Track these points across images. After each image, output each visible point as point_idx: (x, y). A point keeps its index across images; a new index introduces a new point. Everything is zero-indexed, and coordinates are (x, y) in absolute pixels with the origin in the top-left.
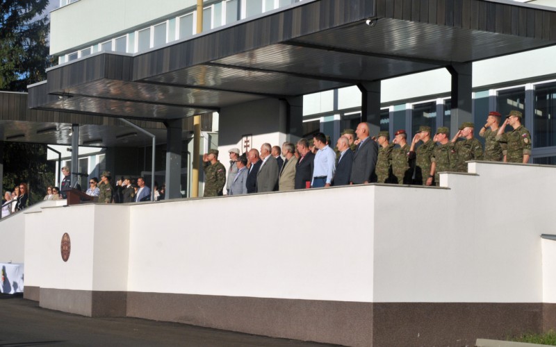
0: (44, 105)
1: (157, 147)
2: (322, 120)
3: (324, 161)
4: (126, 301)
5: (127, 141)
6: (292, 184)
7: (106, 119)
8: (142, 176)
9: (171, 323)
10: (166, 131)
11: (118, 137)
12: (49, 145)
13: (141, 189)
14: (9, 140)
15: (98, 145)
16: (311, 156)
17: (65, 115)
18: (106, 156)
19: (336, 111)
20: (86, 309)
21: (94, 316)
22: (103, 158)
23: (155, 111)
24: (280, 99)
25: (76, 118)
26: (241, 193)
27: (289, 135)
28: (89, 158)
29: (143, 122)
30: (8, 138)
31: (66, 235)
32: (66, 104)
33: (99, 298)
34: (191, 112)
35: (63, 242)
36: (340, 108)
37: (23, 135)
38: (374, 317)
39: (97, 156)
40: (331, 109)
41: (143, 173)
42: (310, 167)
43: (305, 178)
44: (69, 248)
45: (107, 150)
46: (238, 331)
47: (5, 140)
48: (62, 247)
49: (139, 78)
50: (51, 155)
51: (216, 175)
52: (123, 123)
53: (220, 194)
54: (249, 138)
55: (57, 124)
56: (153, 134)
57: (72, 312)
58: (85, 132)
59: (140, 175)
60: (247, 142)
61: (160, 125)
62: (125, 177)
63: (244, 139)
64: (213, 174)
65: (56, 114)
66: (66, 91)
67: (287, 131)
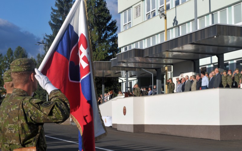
0: (116, 65)
1: (154, 77)
2: (207, 67)
3: (205, 81)
4: (144, 128)
5: (144, 76)
6: (195, 88)
7: (137, 69)
8: (150, 87)
9: (158, 134)
10: (156, 72)
11: (141, 74)
12: (119, 78)
13: (150, 91)
14: (106, 77)
15: (135, 77)
16: (201, 79)
17: (123, 68)
18: (138, 81)
19: (211, 64)
20: (132, 130)
21: (134, 132)
22: (137, 81)
23: (153, 66)
24: (192, 61)
25: (127, 69)
26: (180, 92)
27: (195, 73)
28: (132, 81)
29: (149, 70)
30: (105, 76)
31: (125, 107)
32: (124, 65)
33: (136, 127)
34: (165, 66)
35: (124, 109)
36: (213, 62)
37: (110, 75)
38: (220, 130)
39: (135, 81)
40: (210, 63)
41: (150, 86)
42: (201, 83)
43: (199, 87)
44: (126, 111)
45: (138, 78)
46: (179, 135)
47: (105, 77)
48: (123, 111)
49: (146, 56)
50: (120, 81)
51: (172, 86)
52: (142, 70)
53: (173, 92)
54: (183, 74)
55: (121, 71)
56: (152, 73)
57: (127, 131)
58: (131, 73)
59: (149, 86)
60: (182, 75)
61: (154, 70)
62: (144, 87)
63: (181, 74)
64: (171, 86)
65: (121, 68)
66: (123, 61)
67: (194, 72)
